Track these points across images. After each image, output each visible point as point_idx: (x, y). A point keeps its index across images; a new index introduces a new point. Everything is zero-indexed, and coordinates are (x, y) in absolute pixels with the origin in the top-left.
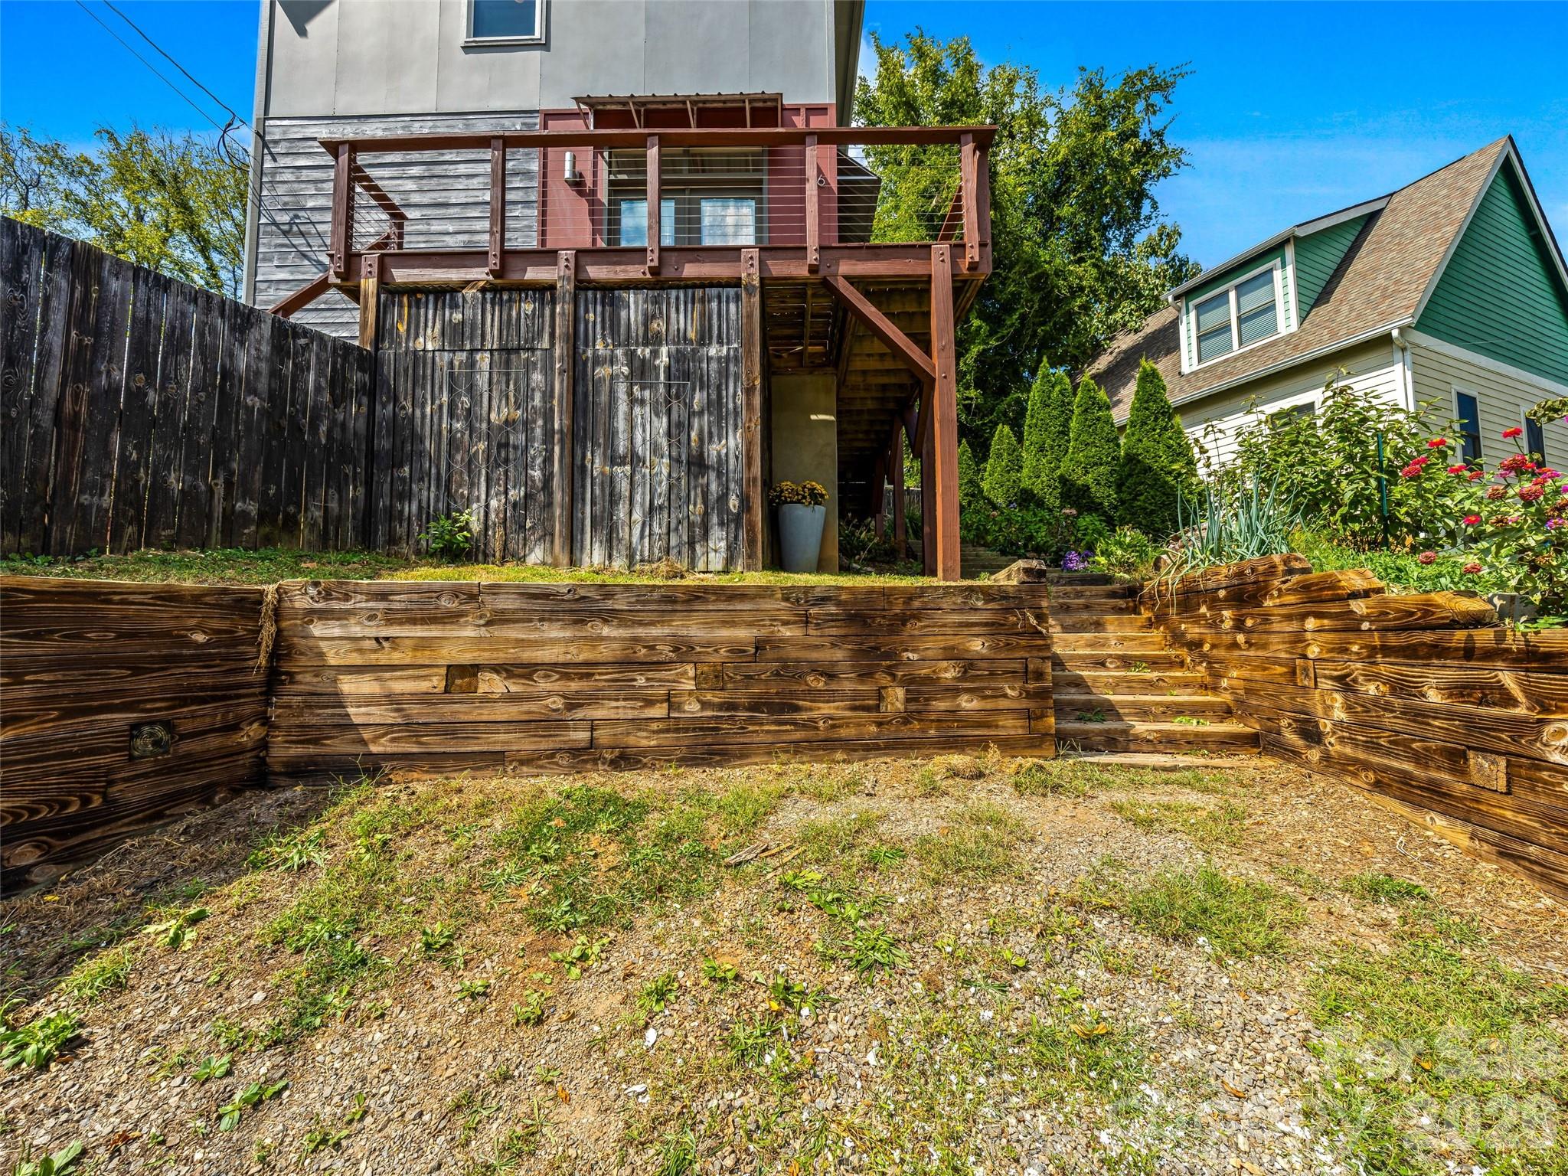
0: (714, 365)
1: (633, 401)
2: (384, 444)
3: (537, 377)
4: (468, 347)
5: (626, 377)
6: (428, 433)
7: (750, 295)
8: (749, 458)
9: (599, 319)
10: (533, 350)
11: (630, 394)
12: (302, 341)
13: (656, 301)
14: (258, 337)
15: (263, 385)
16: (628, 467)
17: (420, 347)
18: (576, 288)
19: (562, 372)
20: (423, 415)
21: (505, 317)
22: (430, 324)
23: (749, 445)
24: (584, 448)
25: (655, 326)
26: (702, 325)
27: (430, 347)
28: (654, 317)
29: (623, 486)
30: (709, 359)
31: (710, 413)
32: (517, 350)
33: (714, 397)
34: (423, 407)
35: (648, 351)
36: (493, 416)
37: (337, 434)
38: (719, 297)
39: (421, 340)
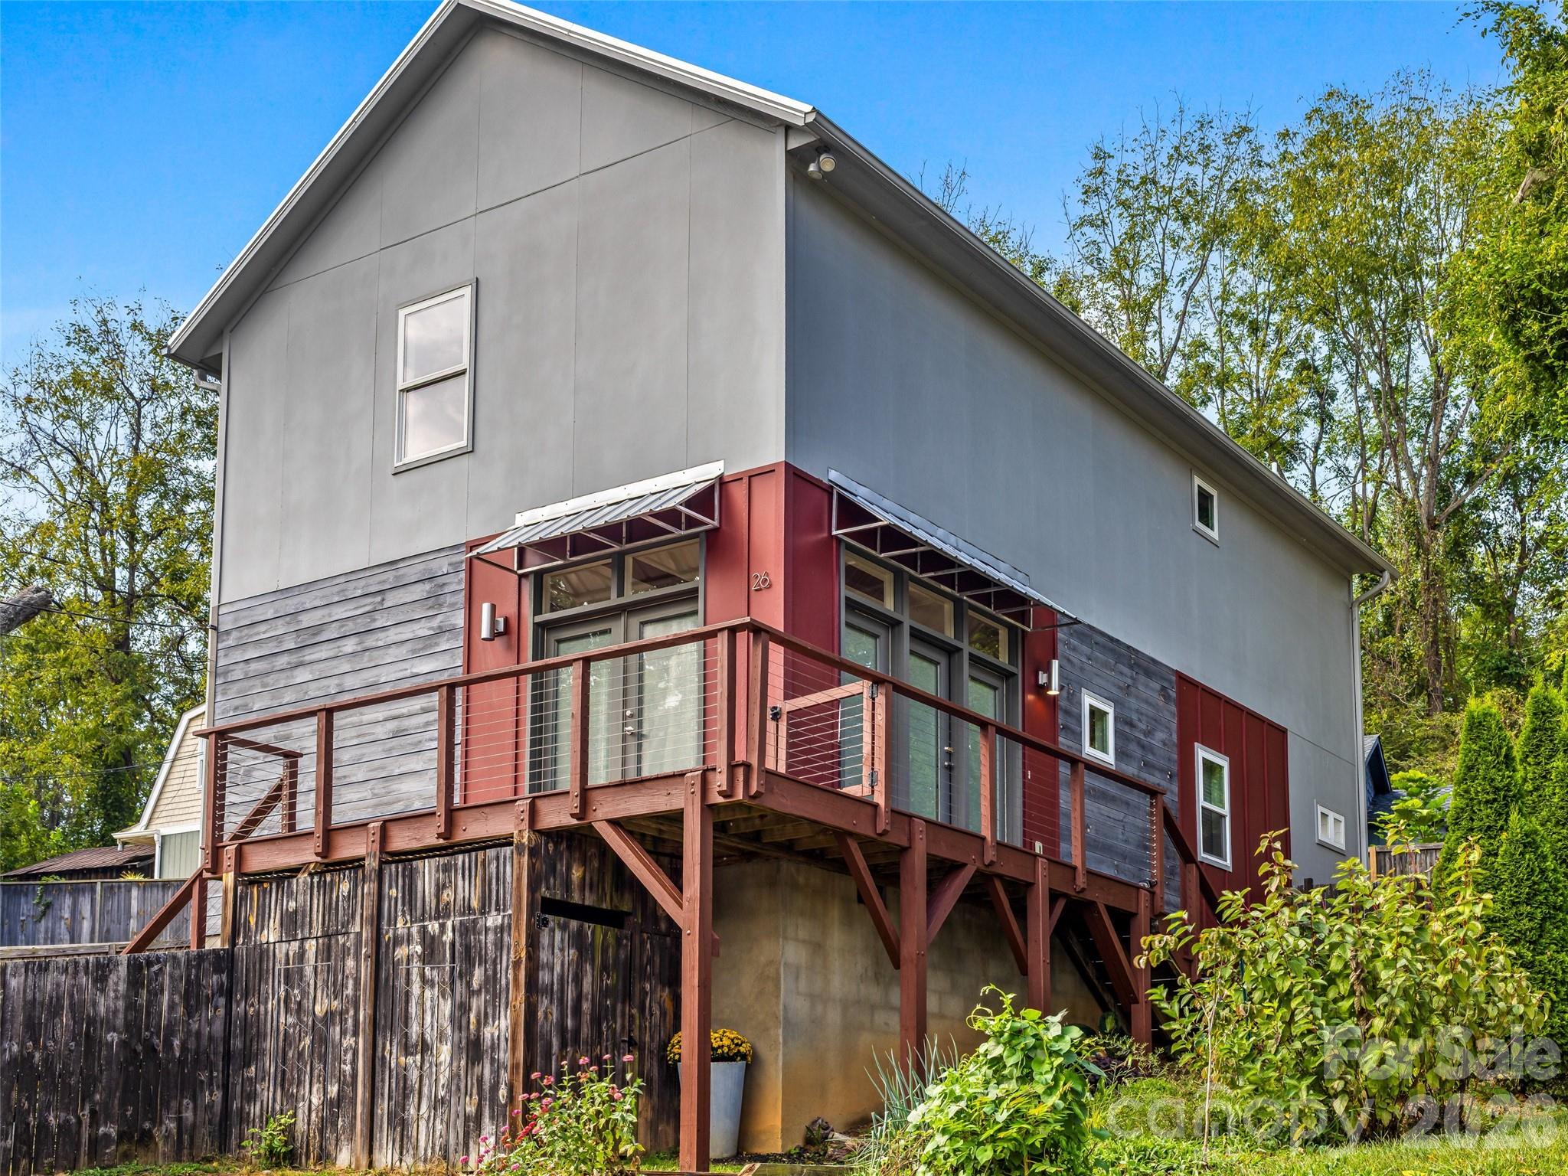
0: (491, 937)
1: (424, 980)
2: (237, 1043)
3: (350, 963)
4: (299, 937)
5: (419, 956)
6: (269, 1031)
7: (520, 854)
8: (514, 1041)
9: (400, 895)
10: (347, 933)
11: (423, 976)
12: (156, 968)
13: (446, 869)
14: (115, 979)
15: (120, 1021)
16: (418, 1057)
17: (264, 940)
18: (381, 863)
19: (367, 957)
20: (266, 1009)
21: (327, 901)
22: (272, 915)
23: (515, 1026)
24: (385, 1037)
25: (447, 895)
26: (484, 892)
27: (272, 940)
28: (444, 887)
29: (414, 1075)
30: (487, 929)
31: (487, 992)
32: (337, 933)
33: (490, 972)
34: (266, 1003)
35: (437, 926)
36: (318, 1008)
37: (192, 1044)
38: (498, 858)
39: (266, 932)
